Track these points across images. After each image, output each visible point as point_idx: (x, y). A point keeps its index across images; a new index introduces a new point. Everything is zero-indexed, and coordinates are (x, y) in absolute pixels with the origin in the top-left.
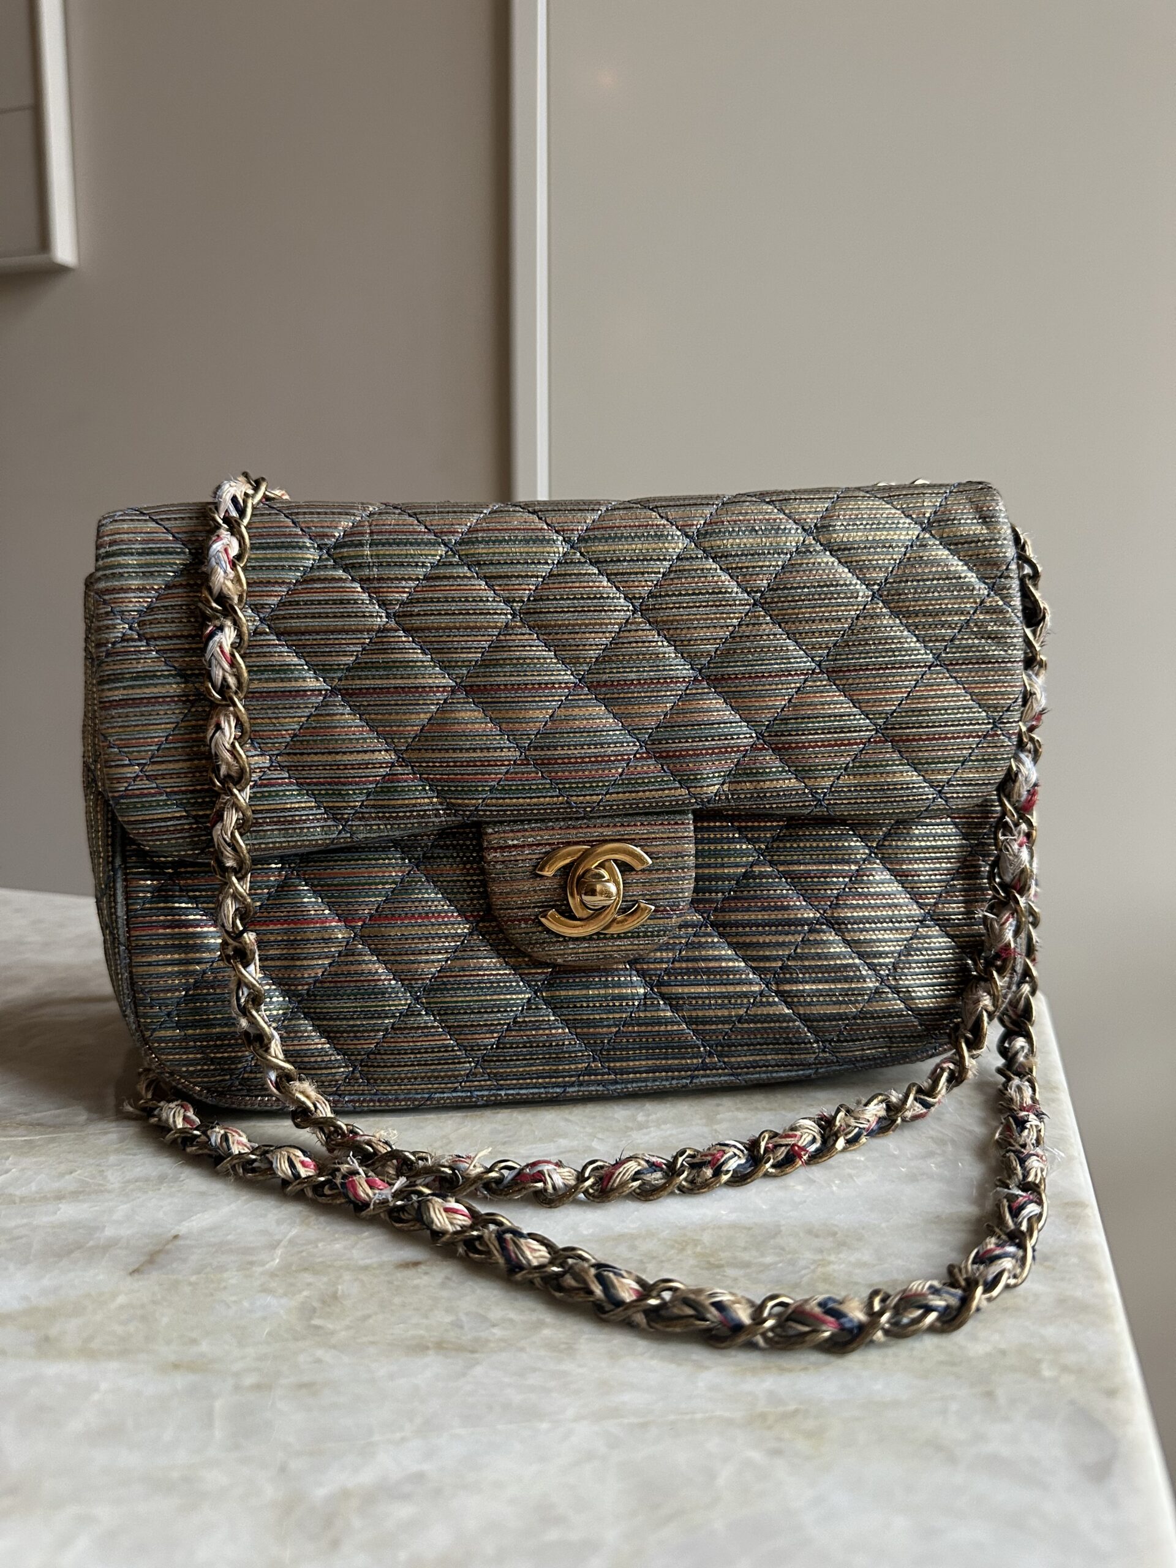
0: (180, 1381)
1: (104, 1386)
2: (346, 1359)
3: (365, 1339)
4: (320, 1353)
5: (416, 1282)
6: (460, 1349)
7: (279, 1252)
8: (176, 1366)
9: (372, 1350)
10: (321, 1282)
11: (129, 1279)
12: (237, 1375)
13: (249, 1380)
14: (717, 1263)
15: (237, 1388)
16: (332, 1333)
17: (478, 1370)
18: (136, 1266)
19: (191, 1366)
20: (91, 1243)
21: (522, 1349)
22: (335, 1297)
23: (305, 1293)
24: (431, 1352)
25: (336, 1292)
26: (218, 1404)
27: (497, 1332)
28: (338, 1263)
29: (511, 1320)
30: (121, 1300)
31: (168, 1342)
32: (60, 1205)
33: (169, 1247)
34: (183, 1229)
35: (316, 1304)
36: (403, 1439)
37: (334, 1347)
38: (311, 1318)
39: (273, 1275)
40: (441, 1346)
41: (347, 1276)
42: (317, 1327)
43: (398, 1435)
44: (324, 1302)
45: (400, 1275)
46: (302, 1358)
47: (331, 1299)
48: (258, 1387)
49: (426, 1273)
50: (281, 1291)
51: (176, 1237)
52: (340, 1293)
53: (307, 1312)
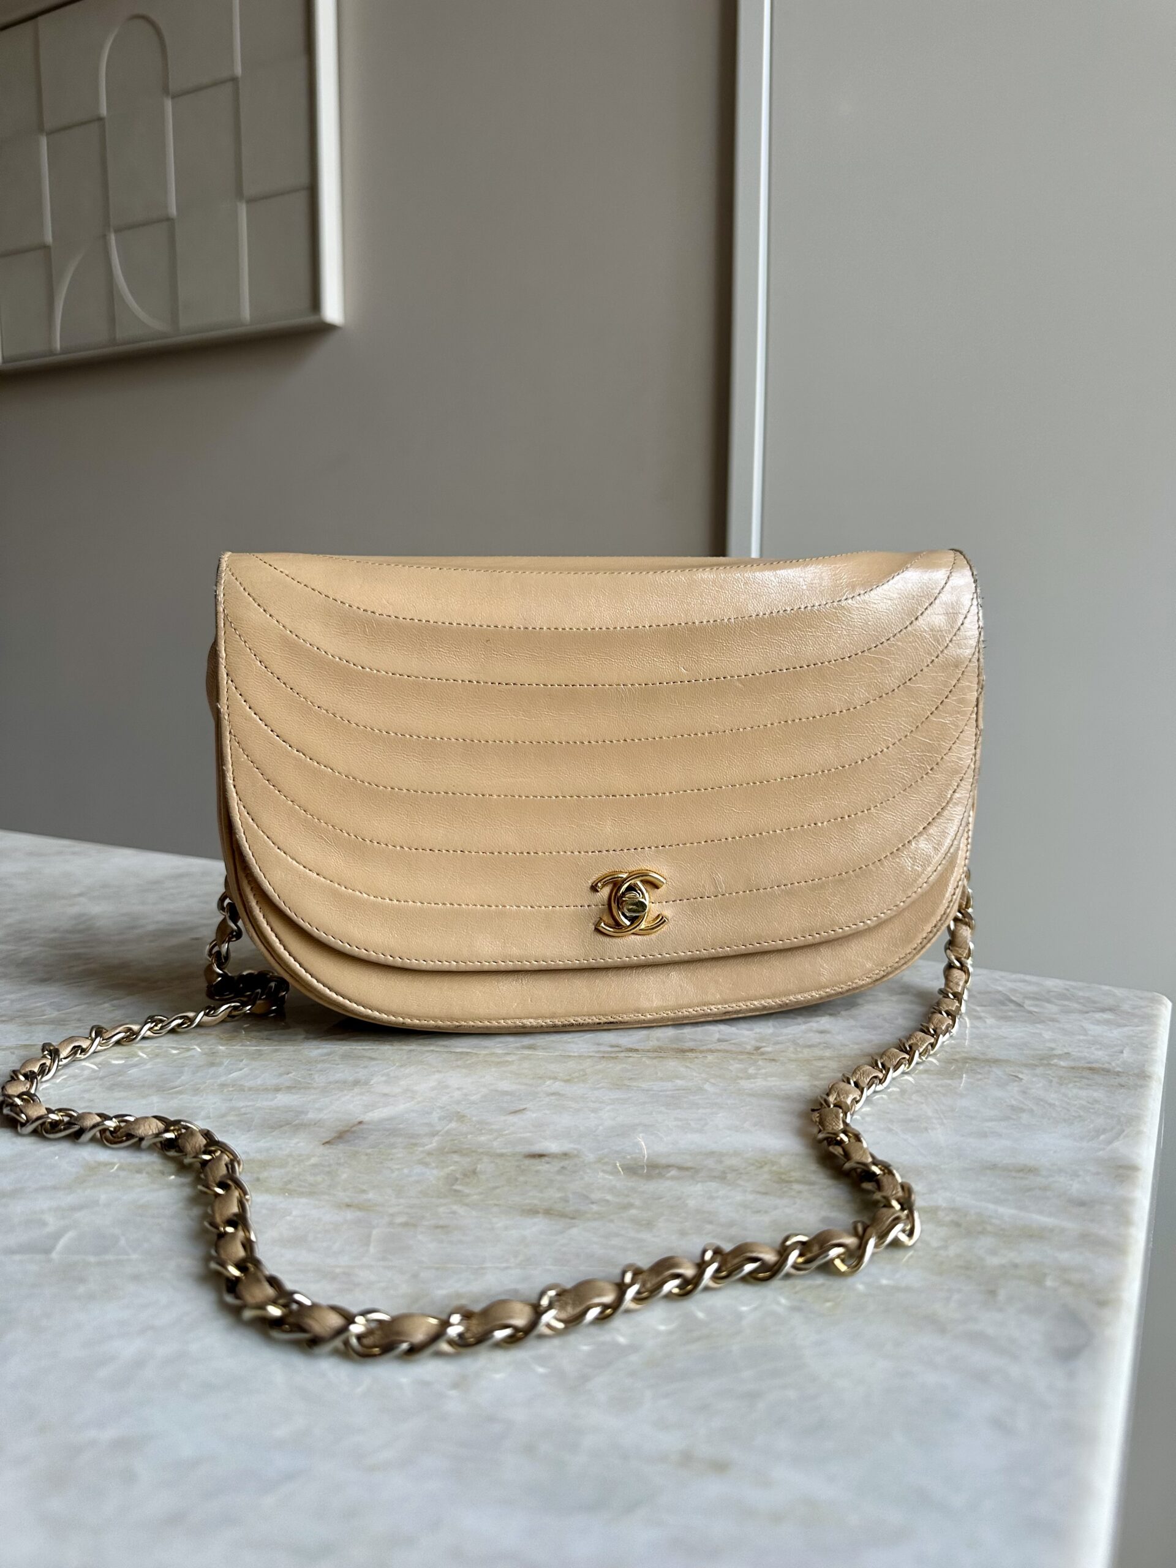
0: (350, 1215)
1: (294, 1213)
2: (474, 1213)
3: (491, 1202)
4: (455, 1207)
5: (539, 1168)
6: (563, 1215)
7: (436, 1138)
8: (348, 1206)
9: (495, 1209)
10: (465, 1162)
11: (322, 1147)
12: (392, 1215)
13: (400, 1220)
14: (787, 1179)
15: (391, 1224)
16: (468, 1195)
17: (574, 1231)
18: (327, 1140)
19: (359, 1207)
20: (297, 1122)
21: (612, 1221)
22: (474, 1172)
23: (452, 1168)
24: (540, 1215)
25: (476, 1169)
26: (375, 1232)
27: (595, 1208)
28: (480, 1150)
29: (608, 1201)
30: (313, 1160)
31: (345, 1190)
32: (277, 1095)
33: (354, 1129)
34: (367, 1117)
35: (458, 1176)
36: (507, 1268)
37: (467, 1205)
38: (453, 1185)
39: (429, 1154)
40: (548, 1212)
41: (486, 1159)
42: (456, 1191)
43: (504, 1265)
44: (465, 1175)
45: (527, 1162)
46: (441, 1210)
47: (471, 1174)
48: (405, 1224)
49: (548, 1163)
50: (434, 1165)
51: (360, 1123)
52: (478, 1169)
53: (451, 1180)
